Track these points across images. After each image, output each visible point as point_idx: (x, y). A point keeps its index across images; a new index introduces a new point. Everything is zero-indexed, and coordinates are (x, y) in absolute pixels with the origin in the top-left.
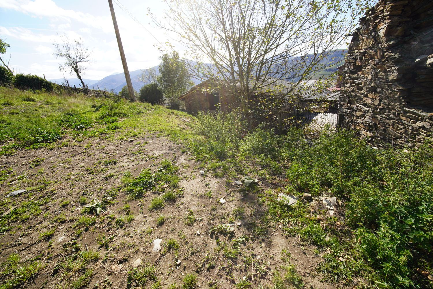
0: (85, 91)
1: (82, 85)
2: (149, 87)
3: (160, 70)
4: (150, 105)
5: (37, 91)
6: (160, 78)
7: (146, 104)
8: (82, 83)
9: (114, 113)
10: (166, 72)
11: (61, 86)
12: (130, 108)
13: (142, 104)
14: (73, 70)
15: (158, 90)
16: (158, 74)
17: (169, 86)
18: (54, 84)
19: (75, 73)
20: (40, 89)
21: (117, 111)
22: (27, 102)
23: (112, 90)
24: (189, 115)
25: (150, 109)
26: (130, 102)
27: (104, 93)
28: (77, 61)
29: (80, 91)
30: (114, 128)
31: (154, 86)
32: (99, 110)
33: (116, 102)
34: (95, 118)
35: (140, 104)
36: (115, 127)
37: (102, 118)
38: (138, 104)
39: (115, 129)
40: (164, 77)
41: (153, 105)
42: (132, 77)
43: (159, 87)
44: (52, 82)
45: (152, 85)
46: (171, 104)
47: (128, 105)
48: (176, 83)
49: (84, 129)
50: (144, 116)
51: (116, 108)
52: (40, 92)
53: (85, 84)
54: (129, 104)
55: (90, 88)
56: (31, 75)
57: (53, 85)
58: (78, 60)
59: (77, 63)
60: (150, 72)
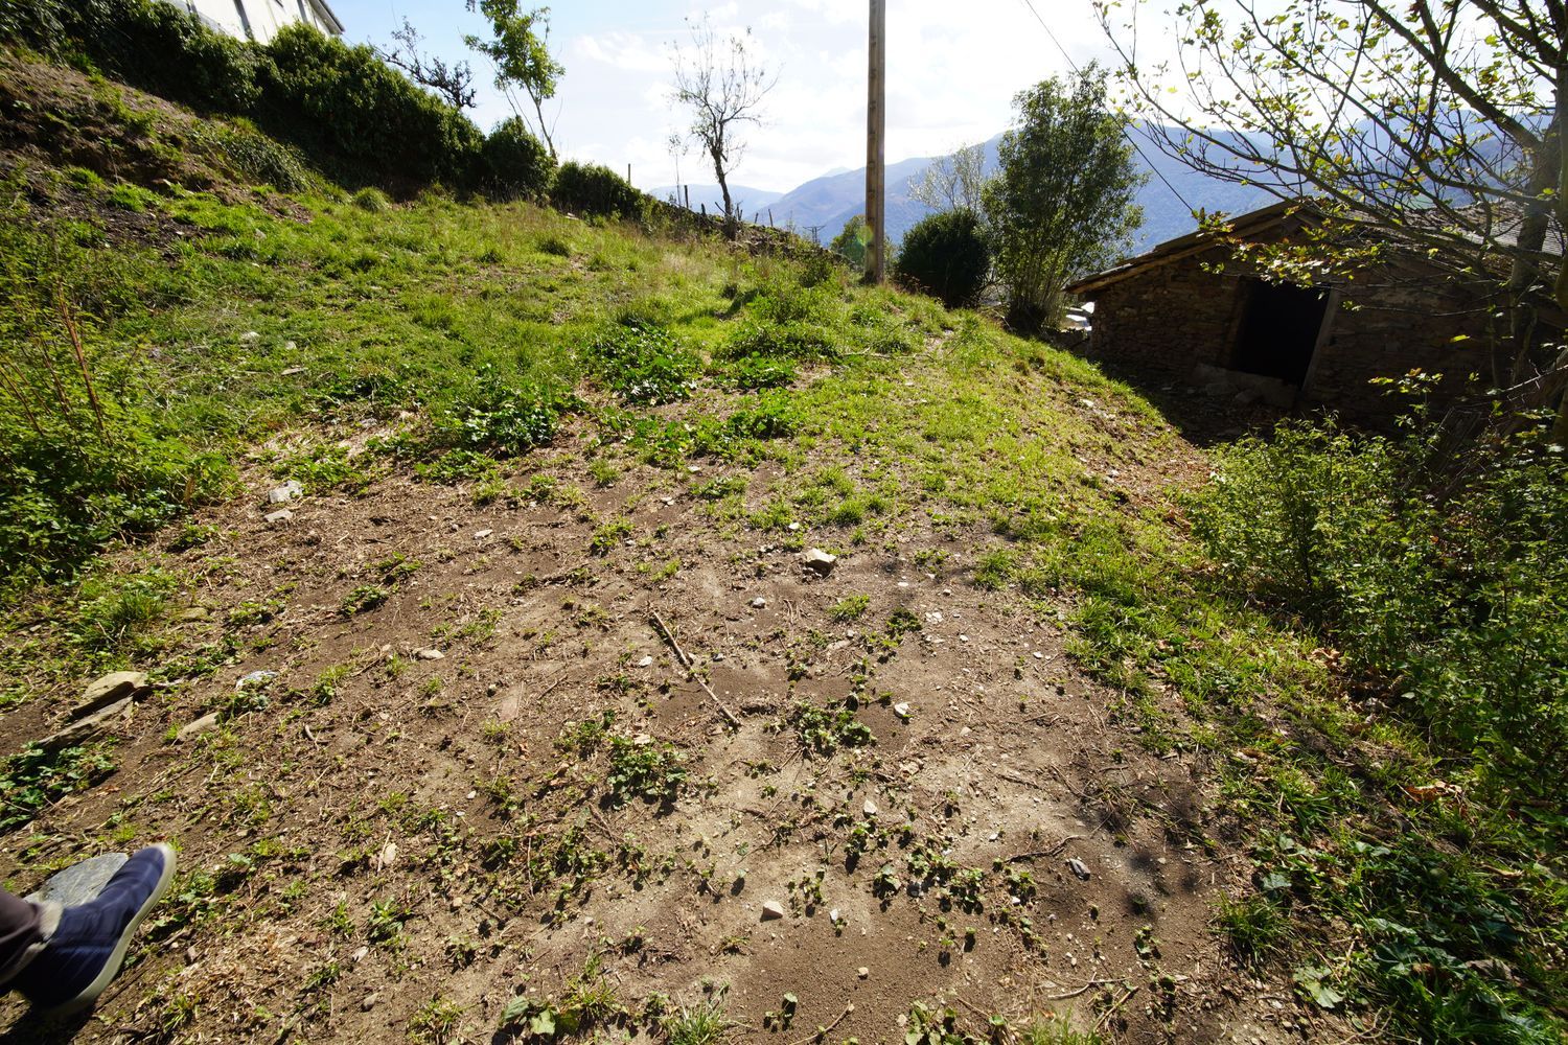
0: (730, 228)
1: (722, 204)
2: (941, 227)
3: (1003, 153)
4: (939, 307)
5: (601, 219)
6: (998, 189)
7: (924, 304)
8: (726, 197)
9: (789, 340)
10: (1027, 162)
11: (666, 206)
12: (857, 319)
13: (908, 298)
14: (708, 151)
15: (975, 241)
16: (994, 173)
17: (1027, 225)
18: (648, 198)
19: (713, 160)
20: (607, 212)
21: (802, 328)
22: (543, 257)
23: (814, 230)
24: (1115, 385)
25: (936, 328)
26: (862, 282)
27: (784, 237)
28: (725, 117)
29: (714, 226)
30: (761, 427)
31: (965, 222)
32: (742, 309)
33: (808, 282)
34: (712, 346)
35: (896, 295)
36: (770, 424)
37: (739, 354)
38: (891, 299)
39: (765, 436)
40: (1012, 187)
41: (948, 308)
42: (890, 180)
43: (983, 228)
44: (644, 192)
45: (957, 218)
46: (1014, 305)
47: (850, 299)
48: (1060, 216)
49: (653, 402)
50: (908, 368)
51: (800, 314)
52: (605, 223)
53: (734, 202)
54: (858, 293)
55: (747, 217)
56: (595, 166)
57: (643, 201)
58: (728, 114)
59: (722, 123)
60: (963, 164)
